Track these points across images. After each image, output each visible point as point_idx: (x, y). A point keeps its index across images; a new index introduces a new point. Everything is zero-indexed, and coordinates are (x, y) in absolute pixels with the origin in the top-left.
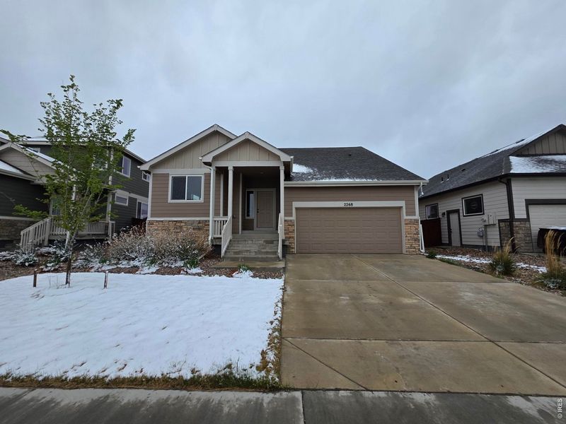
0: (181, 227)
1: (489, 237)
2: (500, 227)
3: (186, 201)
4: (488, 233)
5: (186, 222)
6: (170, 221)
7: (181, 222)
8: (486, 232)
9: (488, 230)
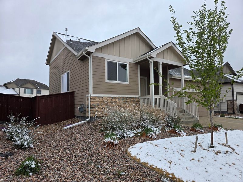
0: (115, 102)
1: (221, 107)
2: (227, 103)
3: (117, 82)
4: (221, 105)
5: (119, 98)
6: (108, 97)
7: (115, 98)
8: (220, 105)
9: (221, 104)
